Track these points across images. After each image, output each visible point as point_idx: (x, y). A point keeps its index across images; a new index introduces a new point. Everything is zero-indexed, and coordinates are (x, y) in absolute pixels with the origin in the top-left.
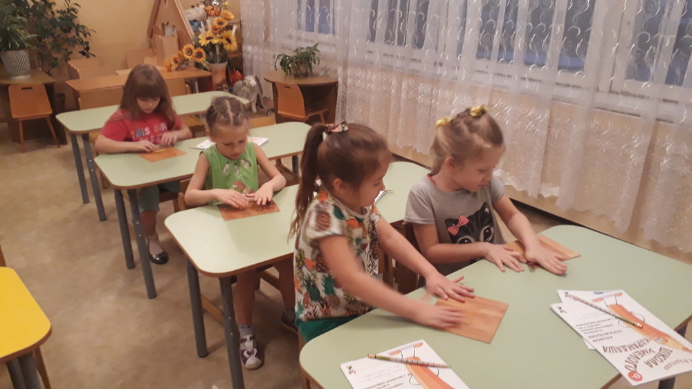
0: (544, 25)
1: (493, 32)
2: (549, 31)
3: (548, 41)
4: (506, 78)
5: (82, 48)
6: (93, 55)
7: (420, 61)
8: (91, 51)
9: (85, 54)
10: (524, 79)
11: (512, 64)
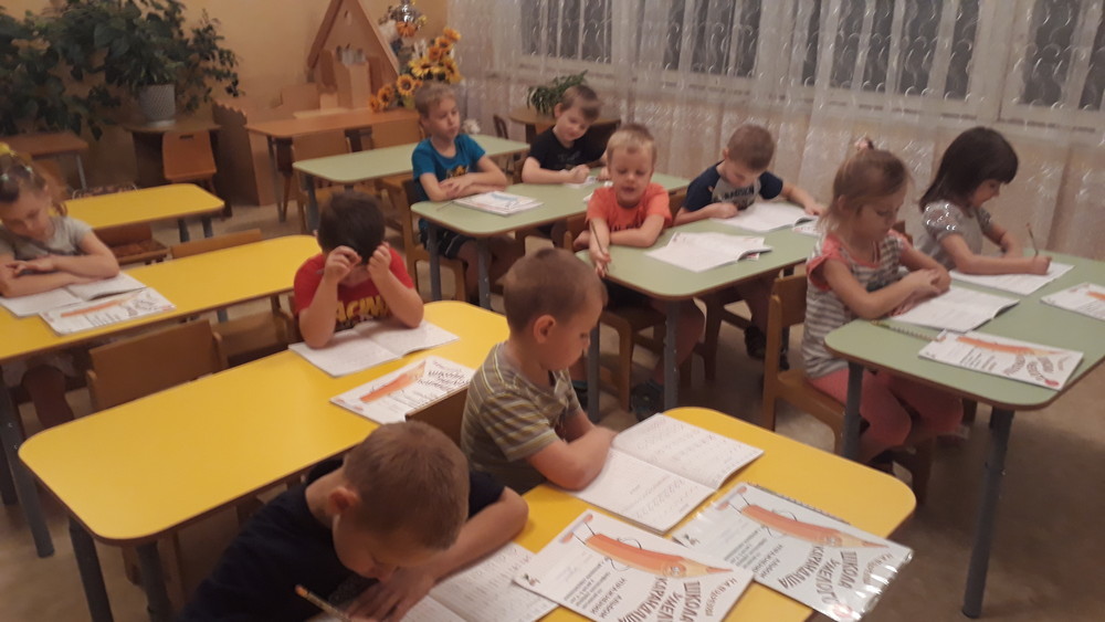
0: (924, 39)
2: (933, 47)
3: (931, 59)
4: (873, 110)
5: (227, 83)
6: (244, 93)
7: (748, 93)
8: (239, 87)
9: (232, 91)
10: (898, 110)
11: (882, 89)
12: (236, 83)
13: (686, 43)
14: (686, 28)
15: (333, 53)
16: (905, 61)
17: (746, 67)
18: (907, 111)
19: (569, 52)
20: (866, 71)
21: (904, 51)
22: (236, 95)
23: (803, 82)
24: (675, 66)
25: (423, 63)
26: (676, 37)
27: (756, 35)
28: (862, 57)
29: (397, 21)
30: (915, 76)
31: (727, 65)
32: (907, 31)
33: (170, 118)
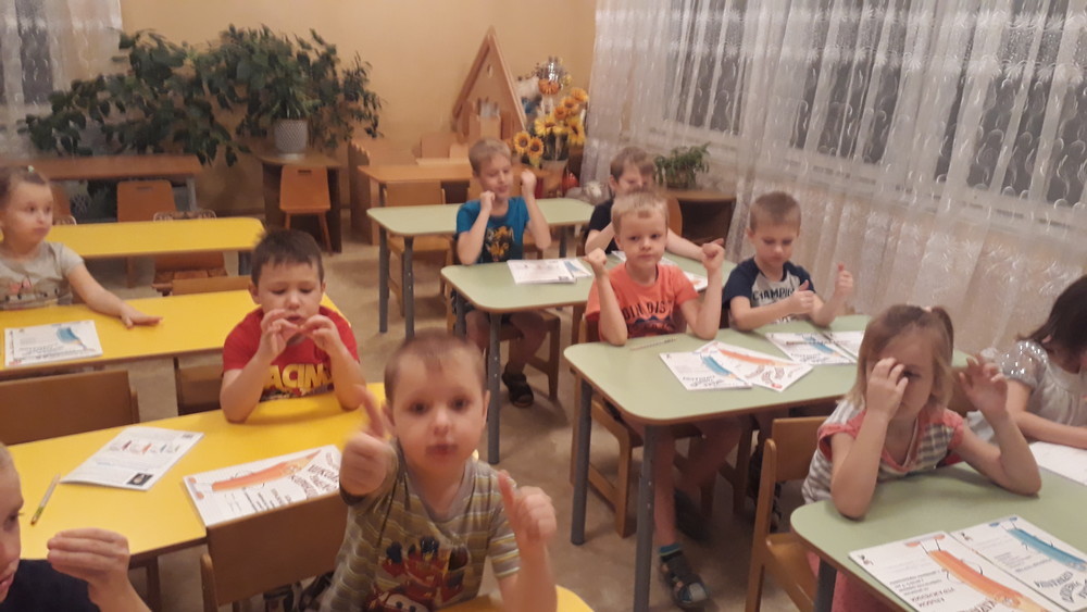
1: (998, 148)
4: (1013, 218)
5: (369, 124)
6: (382, 135)
7: (874, 182)
8: (379, 129)
9: (372, 132)
10: (1043, 221)
11: (1026, 196)
12: (375, 125)
13: (816, 124)
14: (816, 108)
15: (474, 105)
16: (1056, 166)
17: (875, 155)
18: (1054, 224)
19: (697, 121)
20: (1009, 172)
21: (1056, 156)
22: (374, 136)
23: (935, 178)
24: (801, 145)
25: (548, 122)
26: (805, 115)
27: (889, 121)
28: (1005, 156)
29: (541, 78)
30: (1068, 185)
31: (853, 152)
32: (1061, 134)
33: (299, 152)
